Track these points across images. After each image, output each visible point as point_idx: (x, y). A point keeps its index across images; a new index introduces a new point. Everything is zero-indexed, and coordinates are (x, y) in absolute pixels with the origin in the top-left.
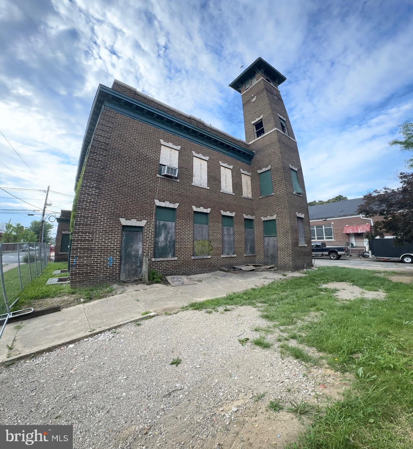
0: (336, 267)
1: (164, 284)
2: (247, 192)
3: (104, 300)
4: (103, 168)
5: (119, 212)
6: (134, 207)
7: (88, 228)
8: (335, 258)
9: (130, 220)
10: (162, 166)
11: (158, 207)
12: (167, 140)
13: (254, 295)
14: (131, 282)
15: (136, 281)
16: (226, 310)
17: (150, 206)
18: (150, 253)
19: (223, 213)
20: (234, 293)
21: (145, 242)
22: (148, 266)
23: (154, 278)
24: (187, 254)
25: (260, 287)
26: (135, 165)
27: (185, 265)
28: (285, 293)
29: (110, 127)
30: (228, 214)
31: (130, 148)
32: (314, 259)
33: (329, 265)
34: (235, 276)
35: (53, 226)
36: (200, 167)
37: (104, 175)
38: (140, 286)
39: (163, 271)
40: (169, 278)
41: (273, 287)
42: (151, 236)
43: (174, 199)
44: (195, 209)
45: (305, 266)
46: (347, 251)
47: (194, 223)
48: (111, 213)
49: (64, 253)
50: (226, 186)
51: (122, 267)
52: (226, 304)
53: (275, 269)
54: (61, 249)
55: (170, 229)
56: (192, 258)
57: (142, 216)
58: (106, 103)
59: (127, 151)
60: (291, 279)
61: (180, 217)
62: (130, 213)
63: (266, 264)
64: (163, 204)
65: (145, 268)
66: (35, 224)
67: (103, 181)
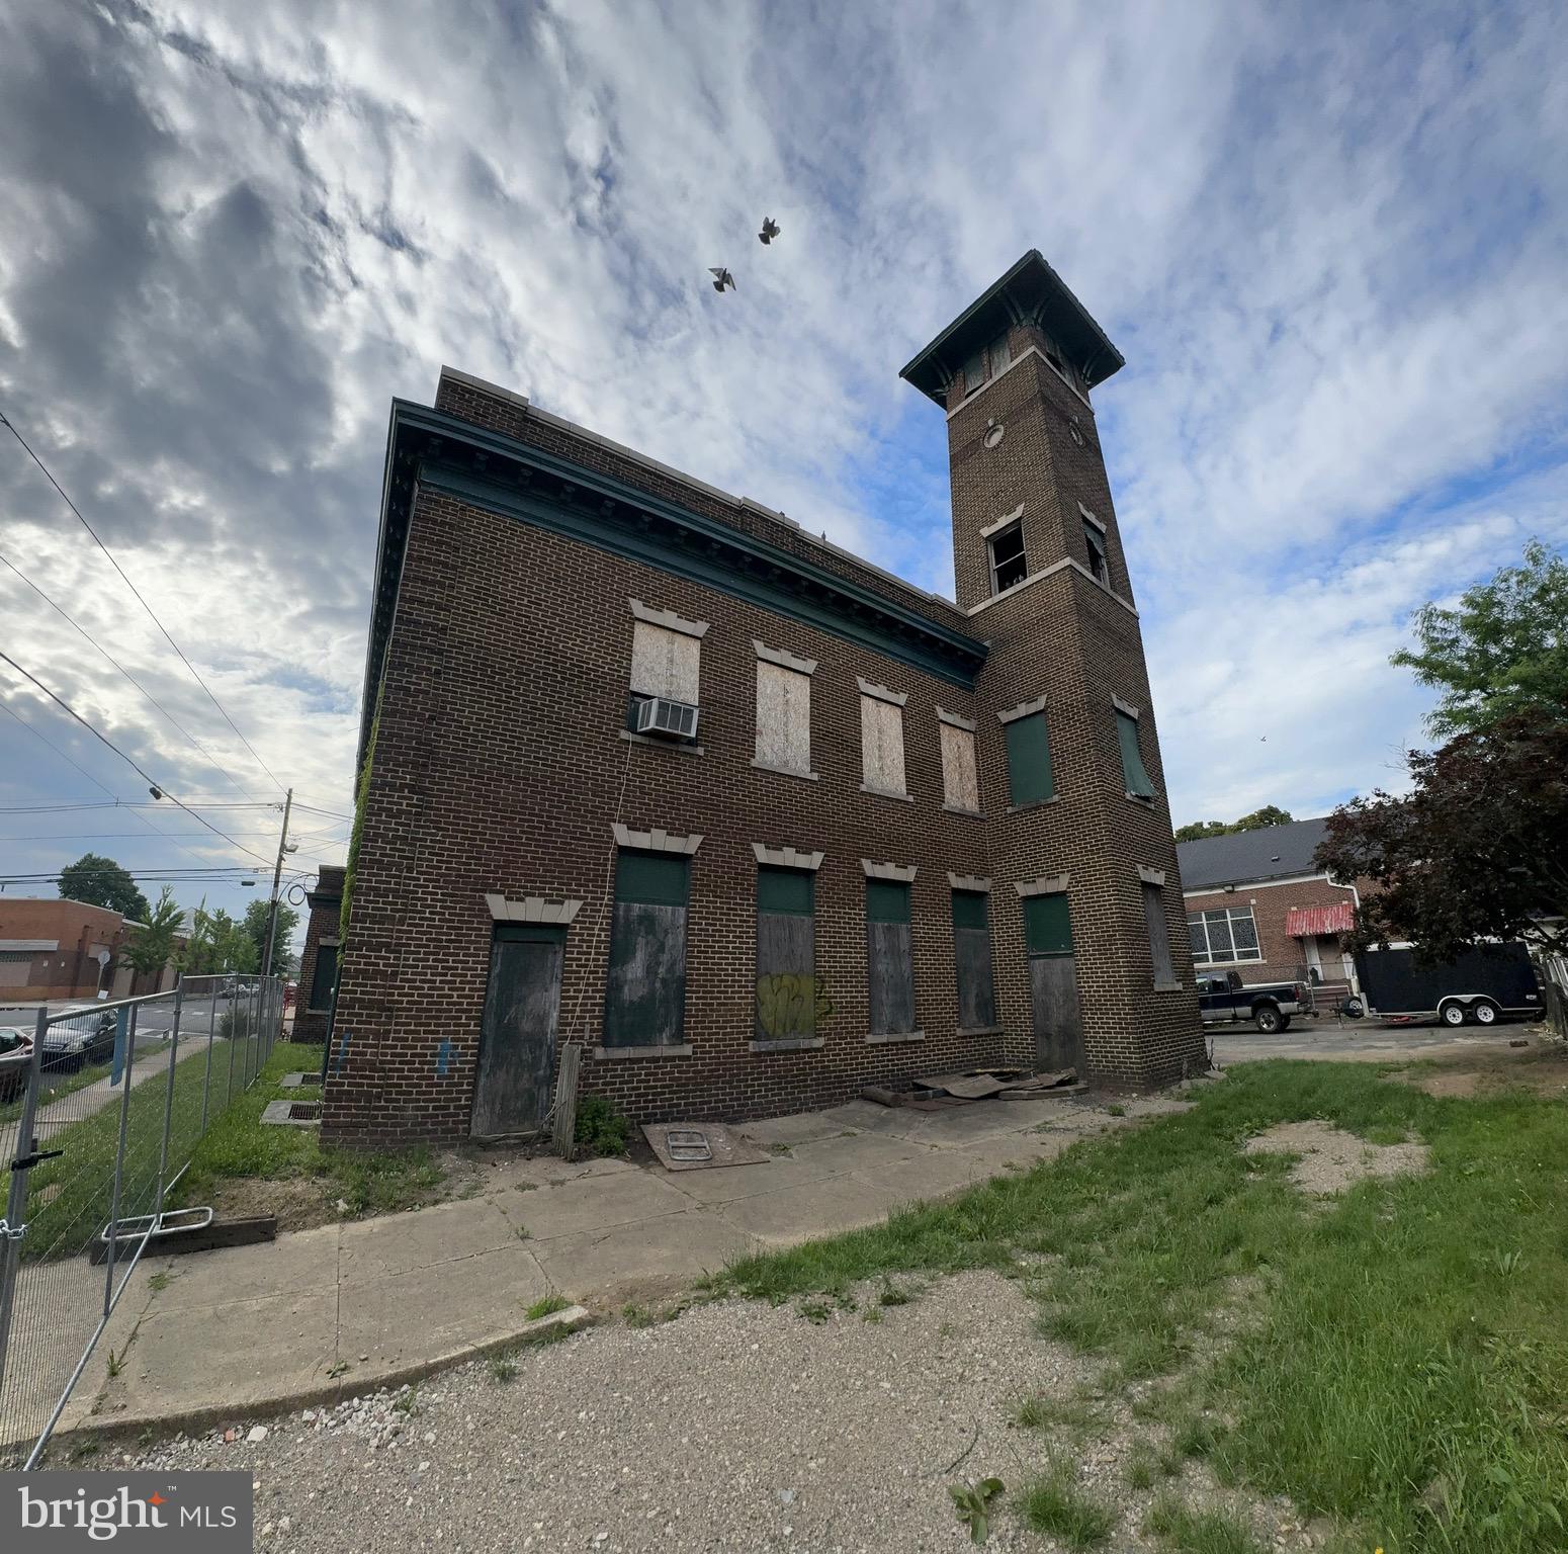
0: (1280, 1063)
1: (635, 1159)
2: (960, 789)
3: (404, 1222)
4: (432, 718)
5: (484, 871)
6: (537, 852)
7: (386, 930)
8: (1272, 1026)
9: (521, 900)
10: (637, 699)
11: (625, 851)
12: (656, 602)
13: (1005, 1211)
14: (509, 1147)
15: (526, 1142)
16: (889, 1301)
17: (595, 847)
18: (588, 1027)
19: (870, 869)
20: (922, 1208)
21: (572, 985)
22: (576, 1077)
23: (596, 1134)
24: (732, 1033)
25: (1026, 1174)
26: (539, 699)
27: (719, 1076)
28: (1125, 1197)
29: (445, 565)
30: (890, 871)
31: (520, 636)
32: (1211, 1037)
33: (1259, 1058)
34: (923, 1122)
35: (297, 916)
36: (781, 700)
37: (436, 741)
38: (538, 1169)
39: (633, 1103)
40: (655, 1132)
41: (1078, 1170)
42: (594, 960)
43: (685, 820)
44: (762, 854)
45: (1185, 1066)
46: (1305, 999)
47: (759, 908)
48: (457, 876)
49: (320, 1012)
50: (881, 768)
51: (482, 1081)
52: (892, 1263)
53: (1081, 1085)
54: (312, 1000)
55: (666, 932)
56: (752, 1046)
57: (564, 884)
58: (424, 471)
59: (510, 649)
60: (1142, 1127)
61: (706, 885)
62: (521, 874)
63: (1044, 1067)
64: (641, 840)
65: (565, 1089)
66: (256, 909)
67: (433, 764)
